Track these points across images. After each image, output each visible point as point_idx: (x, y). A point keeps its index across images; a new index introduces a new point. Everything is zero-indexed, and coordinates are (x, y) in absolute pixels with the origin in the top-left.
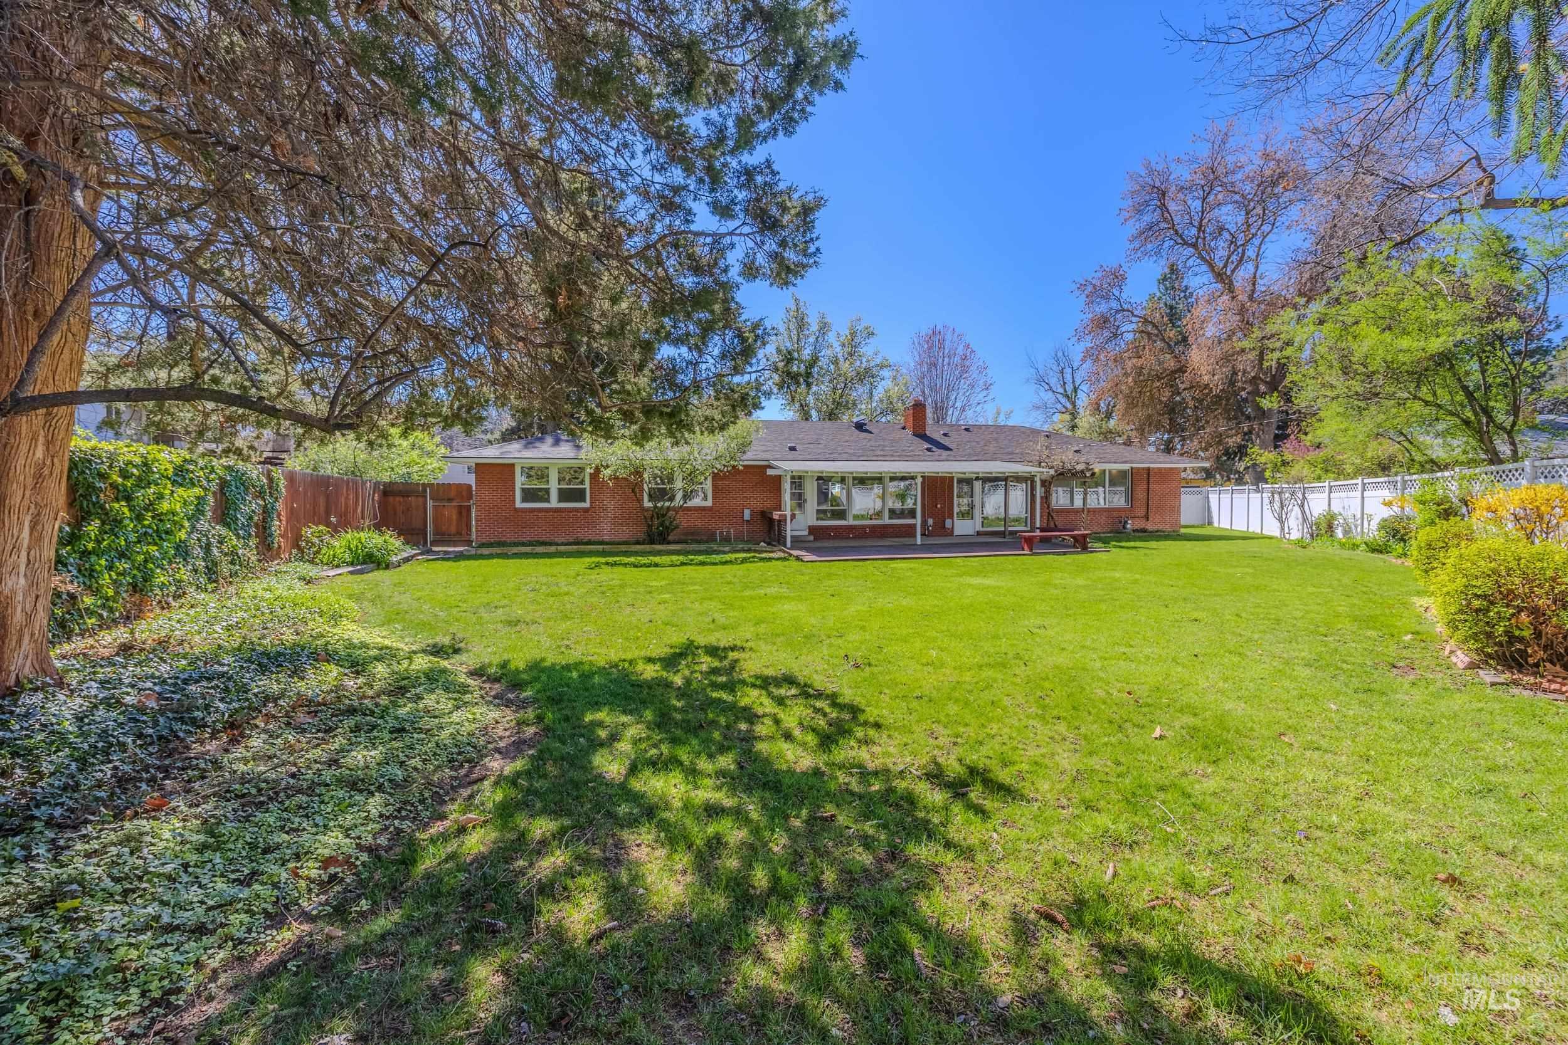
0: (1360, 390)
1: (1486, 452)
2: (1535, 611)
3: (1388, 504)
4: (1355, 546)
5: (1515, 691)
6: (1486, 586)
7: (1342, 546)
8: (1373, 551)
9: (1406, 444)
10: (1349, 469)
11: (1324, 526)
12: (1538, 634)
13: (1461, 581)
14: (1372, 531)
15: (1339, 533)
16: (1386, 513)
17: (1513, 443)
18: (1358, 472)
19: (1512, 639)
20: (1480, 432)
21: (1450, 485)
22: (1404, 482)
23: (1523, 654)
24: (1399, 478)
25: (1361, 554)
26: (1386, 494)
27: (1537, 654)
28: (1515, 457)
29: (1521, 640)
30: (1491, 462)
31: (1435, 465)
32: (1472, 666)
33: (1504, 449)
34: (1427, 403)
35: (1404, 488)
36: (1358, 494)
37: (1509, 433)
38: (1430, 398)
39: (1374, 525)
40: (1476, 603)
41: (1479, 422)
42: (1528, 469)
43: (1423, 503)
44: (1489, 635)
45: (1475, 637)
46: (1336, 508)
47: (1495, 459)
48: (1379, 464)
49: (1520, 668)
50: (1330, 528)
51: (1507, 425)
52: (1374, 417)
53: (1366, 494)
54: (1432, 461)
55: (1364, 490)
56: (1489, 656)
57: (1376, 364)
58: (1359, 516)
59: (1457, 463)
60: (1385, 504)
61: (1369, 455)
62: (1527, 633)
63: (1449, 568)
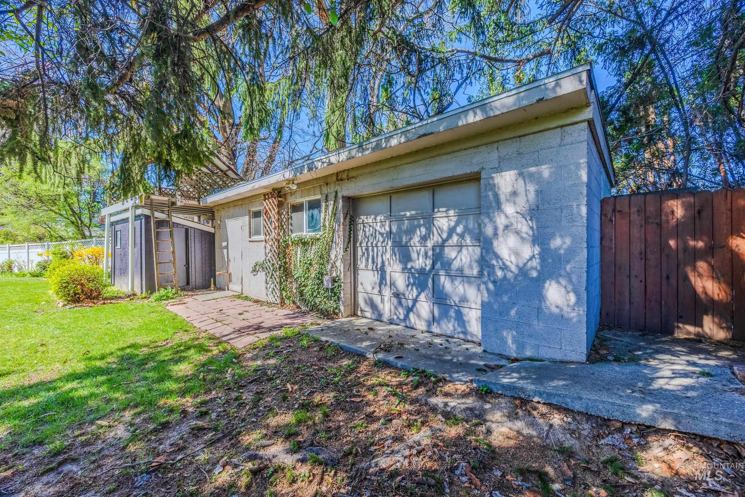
0: (24, 203)
1: (81, 234)
2: (82, 285)
3: (40, 255)
4: (24, 275)
5: (76, 308)
6: (67, 279)
7: (17, 275)
8: (34, 276)
9: (48, 229)
10: (20, 239)
11: (6, 268)
12: (83, 291)
13: (59, 279)
14: (34, 268)
15: (16, 270)
16: (40, 259)
17: (90, 232)
18: (26, 240)
19: (75, 294)
20: (78, 226)
21: (67, 248)
22: (49, 245)
23: (79, 298)
24: (46, 244)
25: (28, 278)
26: (40, 250)
27: (82, 297)
28: (91, 237)
29: (78, 294)
30: (83, 238)
31: (62, 239)
32: (64, 305)
33: (87, 233)
34: (56, 213)
35: (49, 248)
36: (26, 250)
37: (89, 228)
38: (57, 211)
39: (34, 265)
40: (64, 285)
41: (77, 223)
42: (94, 241)
43: (55, 254)
44: (69, 294)
45: (64, 296)
46: (13, 257)
47: (84, 237)
48: (38, 237)
49: (78, 302)
50: (10, 268)
51: (88, 225)
52: (31, 215)
53: (30, 251)
54: (60, 237)
55: (29, 249)
56: (69, 301)
57: (30, 193)
58: (26, 260)
59: (70, 238)
60: (39, 255)
61: (32, 232)
62: (80, 291)
63: (56, 275)
